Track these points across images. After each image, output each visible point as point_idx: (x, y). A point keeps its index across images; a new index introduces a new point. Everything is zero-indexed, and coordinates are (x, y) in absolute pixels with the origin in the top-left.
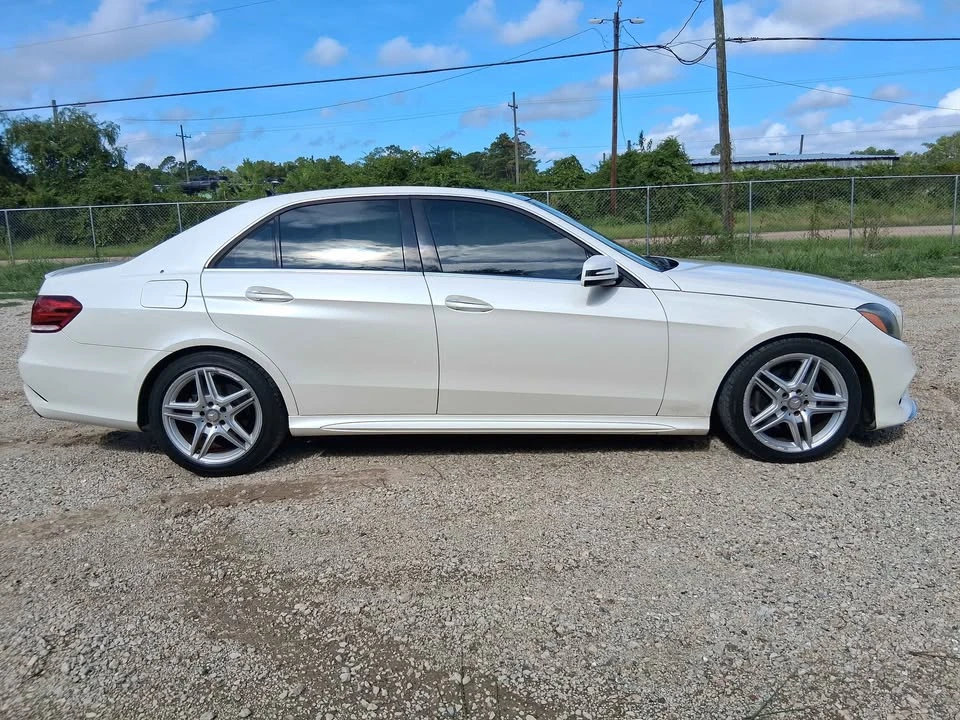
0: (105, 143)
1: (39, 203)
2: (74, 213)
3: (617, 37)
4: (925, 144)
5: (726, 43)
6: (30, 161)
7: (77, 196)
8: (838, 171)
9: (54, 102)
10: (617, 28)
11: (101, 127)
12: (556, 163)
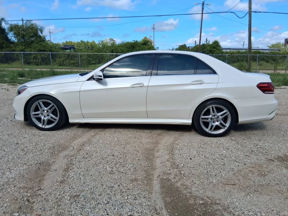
0: (40, 33)
1: (19, 51)
2: (30, 54)
3: (203, 9)
4: (268, 46)
5: (252, 12)
6: (15, 37)
7: (31, 49)
8: (263, 53)
9: (23, 19)
10: (203, 6)
11: (39, 28)
12: (180, 46)
